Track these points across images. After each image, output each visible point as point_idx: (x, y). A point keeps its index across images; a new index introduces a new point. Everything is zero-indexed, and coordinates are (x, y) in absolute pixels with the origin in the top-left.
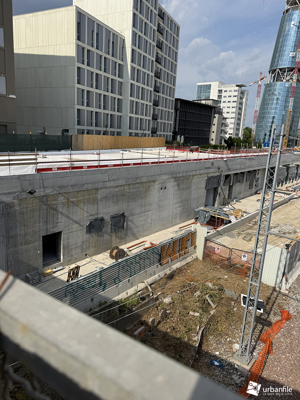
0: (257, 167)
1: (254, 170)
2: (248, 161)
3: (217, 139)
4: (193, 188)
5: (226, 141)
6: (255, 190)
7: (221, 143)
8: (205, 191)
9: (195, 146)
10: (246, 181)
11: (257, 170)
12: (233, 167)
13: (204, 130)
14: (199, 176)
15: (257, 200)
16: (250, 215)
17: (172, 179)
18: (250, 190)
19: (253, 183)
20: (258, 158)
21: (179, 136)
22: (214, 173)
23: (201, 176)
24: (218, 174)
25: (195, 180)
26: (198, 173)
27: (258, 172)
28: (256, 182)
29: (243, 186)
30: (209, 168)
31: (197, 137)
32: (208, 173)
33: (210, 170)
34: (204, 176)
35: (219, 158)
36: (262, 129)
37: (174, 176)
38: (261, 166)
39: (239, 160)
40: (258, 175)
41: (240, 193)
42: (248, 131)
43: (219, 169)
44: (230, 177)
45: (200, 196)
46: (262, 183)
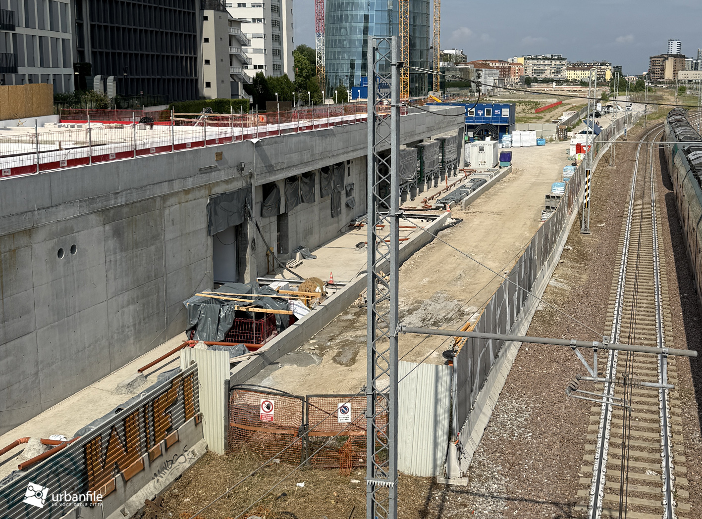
0: (343, 153)
1: (337, 164)
2: (317, 141)
3: (220, 81)
4: (169, 236)
5: (247, 88)
6: (349, 219)
7: (235, 94)
8: (210, 241)
9: (155, 105)
10: (322, 197)
11: (346, 164)
12: (280, 161)
13: (177, 57)
14: (183, 198)
15: (357, 246)
16: (343, 289)
17: (93, 217)
18: (335, 219)
19: (340, 199)
20: (342, 129)
21: (98, 77)
22: (227, 182)
23: (190, 196)
24: (239, 184)
25: (172, 210)
26: (177, 186)
27: (349, 168)
28: (348, 194)
29: (316, 209)
30: (210, 169)
31: (159, 77)
32: (209, 187)
33: (214, 176)
34: (197, 194)
35: (237, 138)
36: (340, 49)
37: (98, 205)
38: (353, 151)
39: (294, 139)
40: (349, 175)
41: (309, 232)
42: (305, 56)
43: (242, 169)
44: (275, 190)
45: (194, 257)
46: (362, 197)
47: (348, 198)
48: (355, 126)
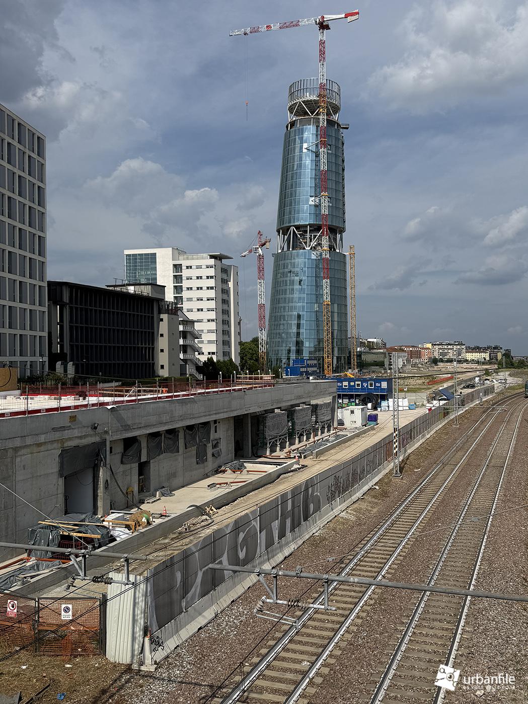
0: (205, 416)
1: (201, 424)
2: (177, 407)
4: (19, 477)
6: (216, 465)
7: (183, 373)
8: (61, 482)
10: (186, 449)
11: (212, 424)
12: (137, 421)
14: (35, 449)
15: (209, 486)
18: (201, 465)
19: (205, 451)
20: (204, 397)
22: (81, 438)
23: (42, 448)
24: (97, 439)
25: (24, 458)
26: (29, 441)
27: (215, 426)
28: (215, 446)
29: (180, 459)
30: (63, 428)
32: (62, 441)
33: (67, 434)
34: (50, 446)
35: (93, 405)
38: (216, 414)
39: (152, 405)
40: (216, 432)
41: (174, 475)
43: (95, 428)
44: (136, 443)
45: (45, 493)
46: (230, 448)
47: (215, 450)
48: (218, 395)
